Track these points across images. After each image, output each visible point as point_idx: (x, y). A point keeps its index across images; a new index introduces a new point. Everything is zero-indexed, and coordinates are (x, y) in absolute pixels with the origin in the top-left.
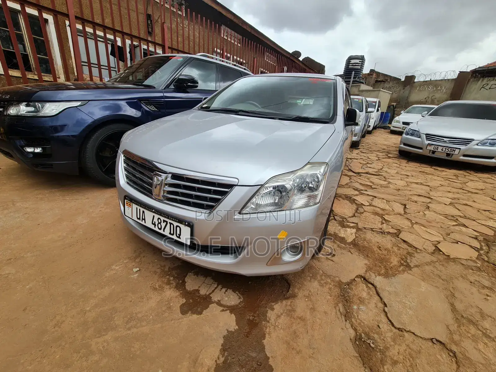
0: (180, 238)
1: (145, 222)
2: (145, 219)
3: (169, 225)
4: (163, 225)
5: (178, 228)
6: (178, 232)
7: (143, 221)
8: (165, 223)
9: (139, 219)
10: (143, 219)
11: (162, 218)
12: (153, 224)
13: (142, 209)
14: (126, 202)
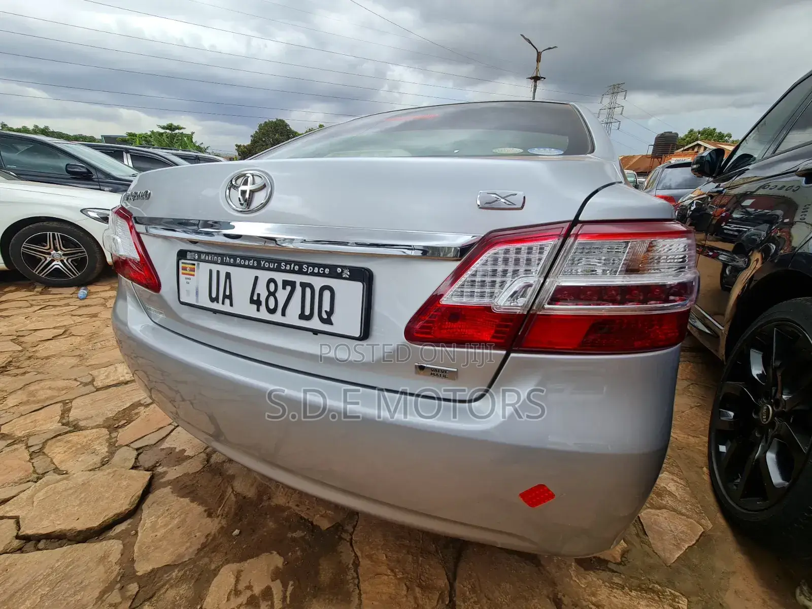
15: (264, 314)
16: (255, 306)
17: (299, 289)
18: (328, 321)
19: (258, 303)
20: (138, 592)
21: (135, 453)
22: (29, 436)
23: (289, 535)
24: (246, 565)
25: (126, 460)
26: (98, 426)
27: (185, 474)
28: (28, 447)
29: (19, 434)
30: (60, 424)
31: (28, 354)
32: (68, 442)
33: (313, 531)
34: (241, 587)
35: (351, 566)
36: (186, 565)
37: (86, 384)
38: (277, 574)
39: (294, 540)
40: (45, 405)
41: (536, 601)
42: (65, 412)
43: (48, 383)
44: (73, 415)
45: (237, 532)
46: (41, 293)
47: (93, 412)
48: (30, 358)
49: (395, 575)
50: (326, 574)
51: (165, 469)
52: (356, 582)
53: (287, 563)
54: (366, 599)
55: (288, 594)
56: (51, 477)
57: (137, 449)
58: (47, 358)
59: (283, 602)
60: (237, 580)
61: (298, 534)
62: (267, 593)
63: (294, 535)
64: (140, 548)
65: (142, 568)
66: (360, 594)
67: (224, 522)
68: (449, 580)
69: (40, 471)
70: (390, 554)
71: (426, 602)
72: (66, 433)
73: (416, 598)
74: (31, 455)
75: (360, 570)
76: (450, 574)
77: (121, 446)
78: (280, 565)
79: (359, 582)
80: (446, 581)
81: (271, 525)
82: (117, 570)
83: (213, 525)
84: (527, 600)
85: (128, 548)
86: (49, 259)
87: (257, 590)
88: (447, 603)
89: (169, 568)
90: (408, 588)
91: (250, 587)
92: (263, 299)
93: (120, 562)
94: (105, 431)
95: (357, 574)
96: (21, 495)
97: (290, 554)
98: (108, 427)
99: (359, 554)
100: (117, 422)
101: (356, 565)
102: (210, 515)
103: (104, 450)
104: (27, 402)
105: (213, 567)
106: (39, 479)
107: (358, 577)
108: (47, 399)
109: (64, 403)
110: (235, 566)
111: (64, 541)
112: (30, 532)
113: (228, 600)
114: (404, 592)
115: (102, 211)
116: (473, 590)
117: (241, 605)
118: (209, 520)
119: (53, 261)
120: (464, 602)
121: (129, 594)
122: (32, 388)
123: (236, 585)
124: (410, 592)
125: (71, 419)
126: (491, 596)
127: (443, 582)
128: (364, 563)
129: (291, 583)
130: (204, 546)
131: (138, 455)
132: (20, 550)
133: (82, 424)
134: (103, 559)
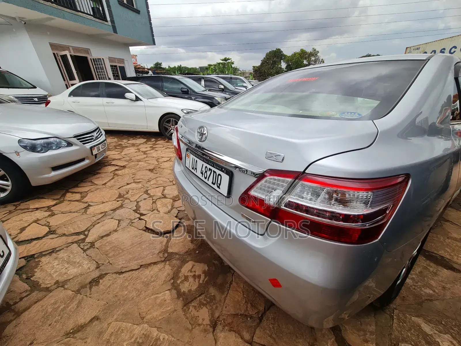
15: (203, 178)
16: (202, 175)
17: (213, 173)
18: (219, 187)
19: (202, 173)
20: (167, 257)
21: (178, 212)
22: (154, 196)
23: (213, 261)
24: (196, 264)
25: (175, 213)
26: (170, 198)
27: (189, 225)
28: (153, 200)
29: (152, 194)
30: (161, 194)
31: (159, 166)
32: (162, 201)
33: (221, 263)
34: (193, 270)
35: (229, 282)
36: (181, 256)
37: (171, 182)
38: (204, 272)
39: (214, 264)
40: (159, 186)
41: (301, 340)
42: (164, 190)
43: (161, 178)
44: (166, 192)
45: (197, 252)
46: (167, 142)
47: (170, 193)
48: (159, 168)
49: (243, 295)
50: (219, 280)
51: (184, 220)
52: (228, 289)
53: (208, 270)
54: (229, 296)
55: (205, 280)
56: (155, 211)
57: (179, 211)
58: (163, 169)
59: (203, 282)
60: (192, 267)
61: (216, 262)
62: (199, 276)
63: (215, 262)
64: (171, 244)
65: (170, 250)
66: (228, 293)
67: (195, 247)
68: (265, 309)
69: (154, 209)
70: (245, 286)
71: (251, 311)
72: (162, 198)
73: (247, 307)
74: (153, 202)
75: (231, 286)
76: (266, 307)
77: (175, 208)
78: (206, 270)
79: (229, 290)
80: (263, 309)
81: (209, 255)
82: (164, 248)
83: (191, 246)
84: (297, 337)
85: (168, 242)
86: (170, 129)
87: (197, 274)
88: (259, 316)
89: (176, 254)
90: (246, 302)
91: (195, 272)
92: (204, 173)
93: (165, 245)
94: (172, 201)
95: (230, 286)
96: (148, 214)
97: (211, 268)
98: (173, 200)
99: (234, 280)
100: (176, 198)
101: (231, 283)
102: (192, 242)
103: (170, 207)
104: (155, 184)
105: (187, 260)
106: (153, 211)
107: (229, 288)
108: (160, 184)
109: (164, 187)
110: (194, 263)
111: (154, 233)
112: (148, 226)
113: (188, 272)
114: (244, 302)
115: (188, 110)
116: (274, 319)
117: (191, 275)
118: (191, 244)
119: (171, 130)
120: (267, 320)
121: (165, 256)
122: (158, 179)
123: (192, 269)
124: (246, 303)
125: (164, 193)
126: (281, 326)
127: (262, 308)
128: (234, 284)
129: (207, 277)
130: (187, 252)
131: (178, 213)
132: (145, 231)
133: (167, 196)
134: (161, 243)
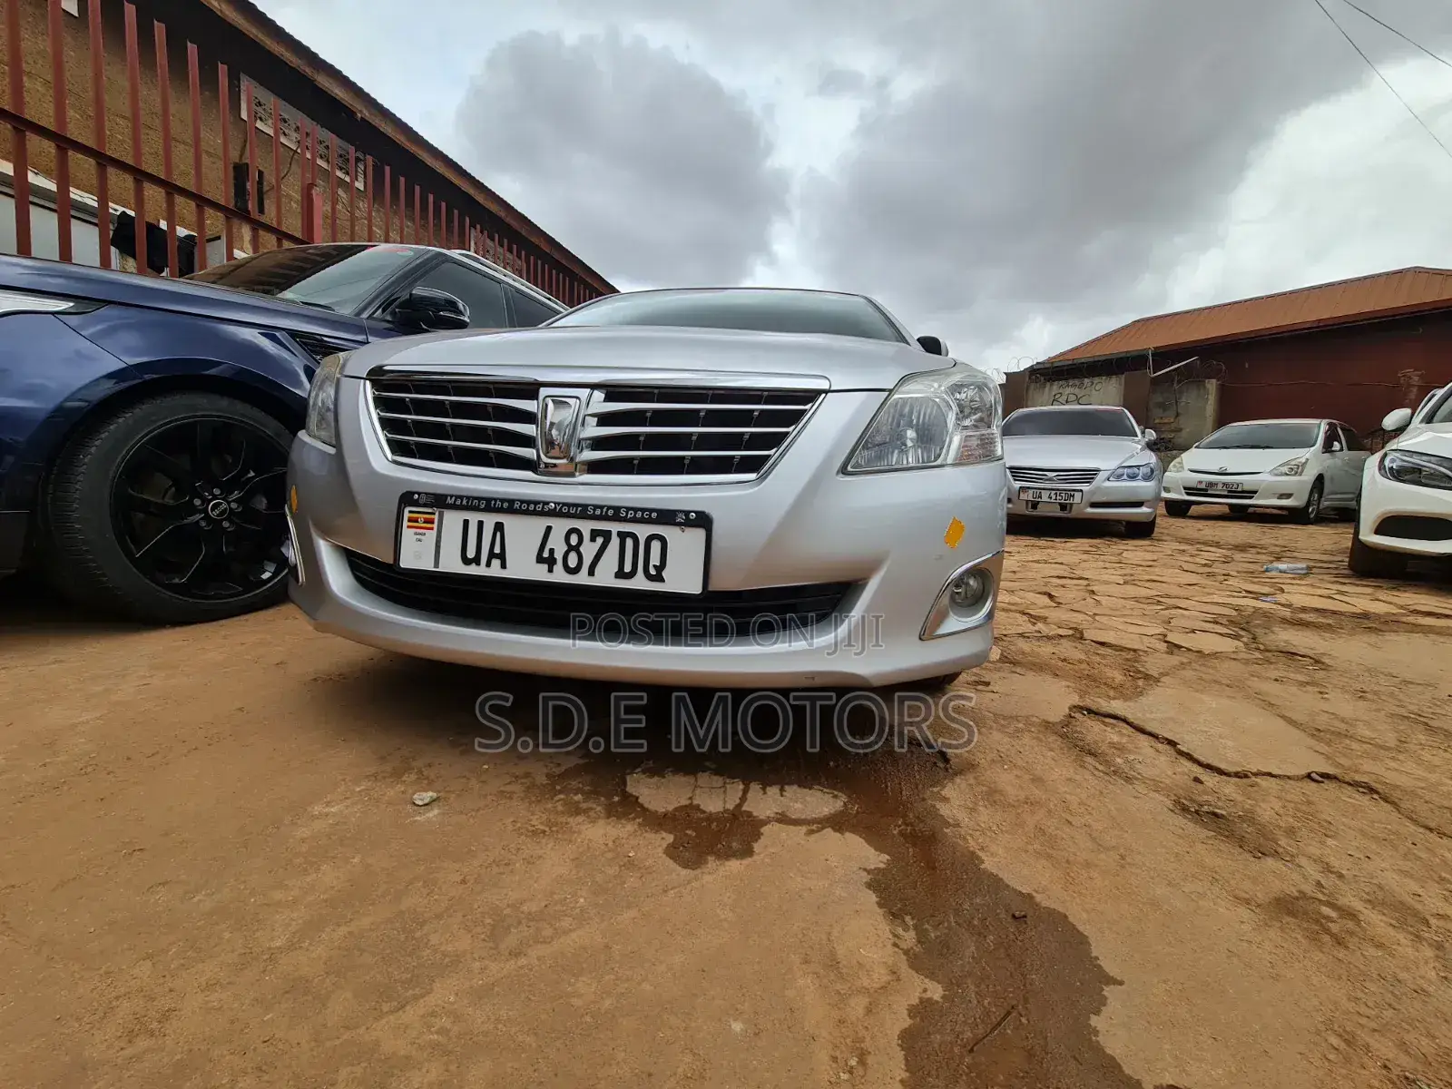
0: (662, 580)
1: (504, 566)
2: (502, 557)
3: (615, 541)
4: (589, 550)
5: (656, 545)
6: (655, 559)
7: (496, 563)
8: (600, 540)
9: (477, 560)
10: (492, 555)
11: (586, 527)
12: (540, 559)
13: (490, 520)
14: (406, 515)
